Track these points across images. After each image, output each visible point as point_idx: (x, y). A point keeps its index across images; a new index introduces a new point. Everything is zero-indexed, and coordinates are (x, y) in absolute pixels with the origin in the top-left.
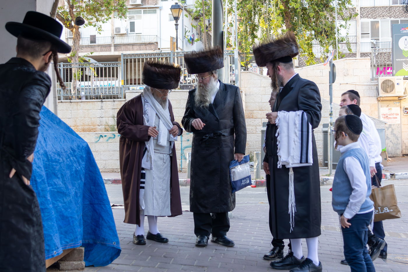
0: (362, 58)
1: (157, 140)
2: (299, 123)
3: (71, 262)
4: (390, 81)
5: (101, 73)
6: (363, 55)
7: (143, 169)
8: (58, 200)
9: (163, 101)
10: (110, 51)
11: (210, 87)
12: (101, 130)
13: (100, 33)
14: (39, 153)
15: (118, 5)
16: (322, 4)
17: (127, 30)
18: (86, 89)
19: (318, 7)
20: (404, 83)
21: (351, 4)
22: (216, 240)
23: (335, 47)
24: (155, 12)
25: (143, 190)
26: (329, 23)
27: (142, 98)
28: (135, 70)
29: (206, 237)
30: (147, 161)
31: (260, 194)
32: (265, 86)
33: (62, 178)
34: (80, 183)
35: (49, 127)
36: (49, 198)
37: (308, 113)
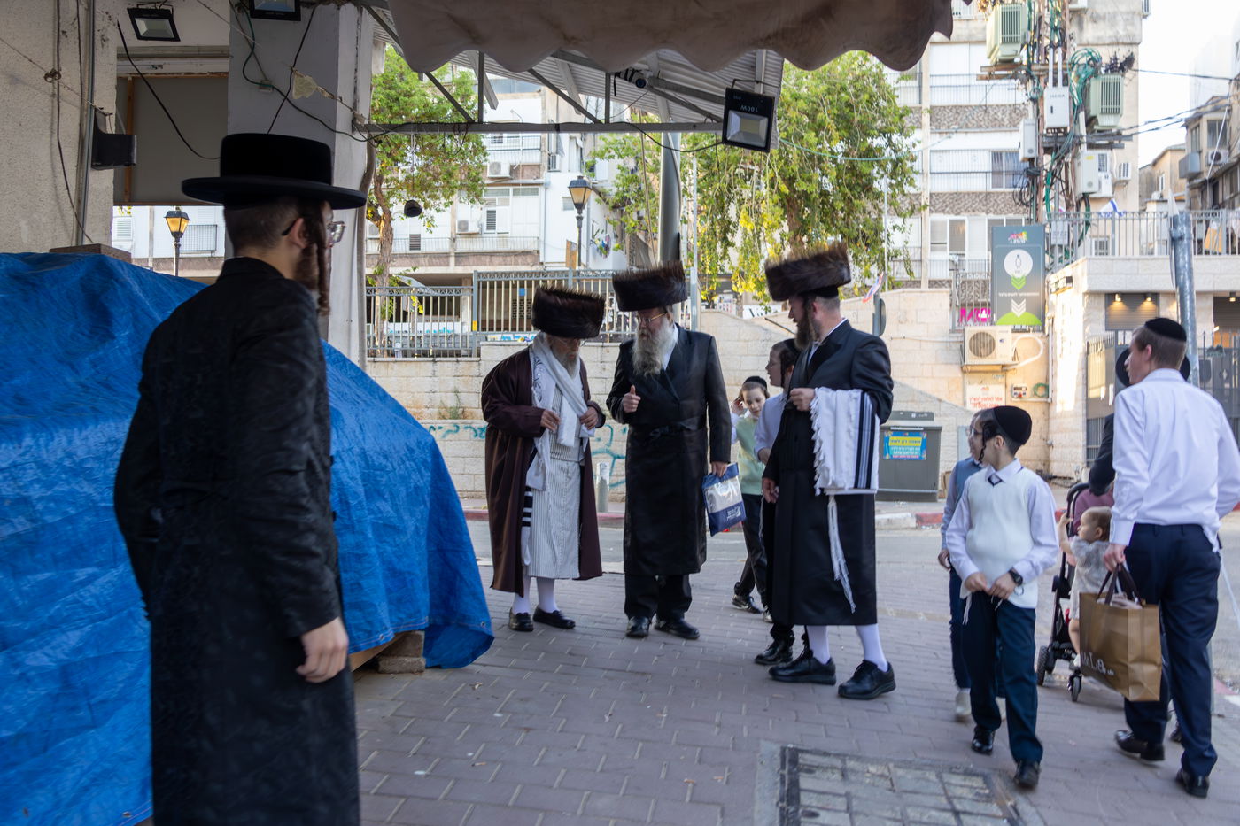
0: (931, 290)
1: (557, 435)
2: (856, 414)
3: (400, 659)
4: (987, 334)
5: (433, 307)
6: (934, 284)
7: (529, 489)
8: (385, 541)
9: (570, 360)
10: (448, 265)
11: (660, 338)
12: (431, 416)
13: (431, 232)
14: (352, 453)
15: (468, 177)
16: (858, 184)
17: (480, 226)
18: (403, 337)
19: (851, 190)
20: (1014, 339)
21: (915, 187)
22: (665, 625)
23: (882, 267)
24: (535, 192)
25: (528, 528)
26: (871, 222)
27: (531, 354)
28: (491, 303)
29: (647, 620)
30: (537, 475)
31: (736, 544)
32: (747, 339)
33: (391, 499)
34: (423, 510)
35: (368, 405)
36: (370, 536)
37: (872, 396)
